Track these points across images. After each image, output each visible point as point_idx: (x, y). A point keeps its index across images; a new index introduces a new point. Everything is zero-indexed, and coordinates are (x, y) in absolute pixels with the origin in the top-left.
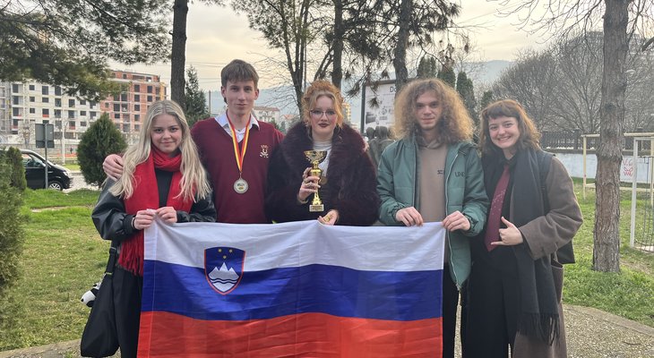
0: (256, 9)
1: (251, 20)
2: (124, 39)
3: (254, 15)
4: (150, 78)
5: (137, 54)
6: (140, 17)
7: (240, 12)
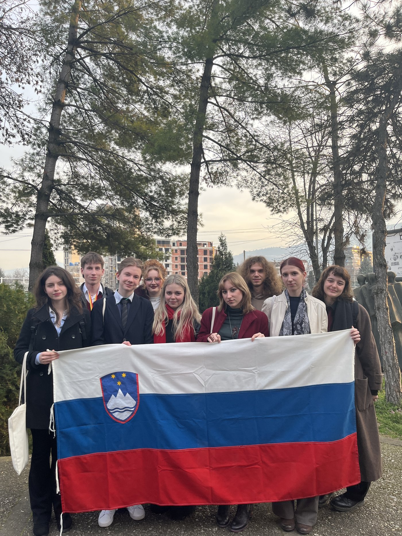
0: (256, 185)
1: (253, 194)
2: (164, 220)
3: (255, 190)
4: (206, 244)
5: (173, 229)
6: (172, 202)
7: (243, 189)
